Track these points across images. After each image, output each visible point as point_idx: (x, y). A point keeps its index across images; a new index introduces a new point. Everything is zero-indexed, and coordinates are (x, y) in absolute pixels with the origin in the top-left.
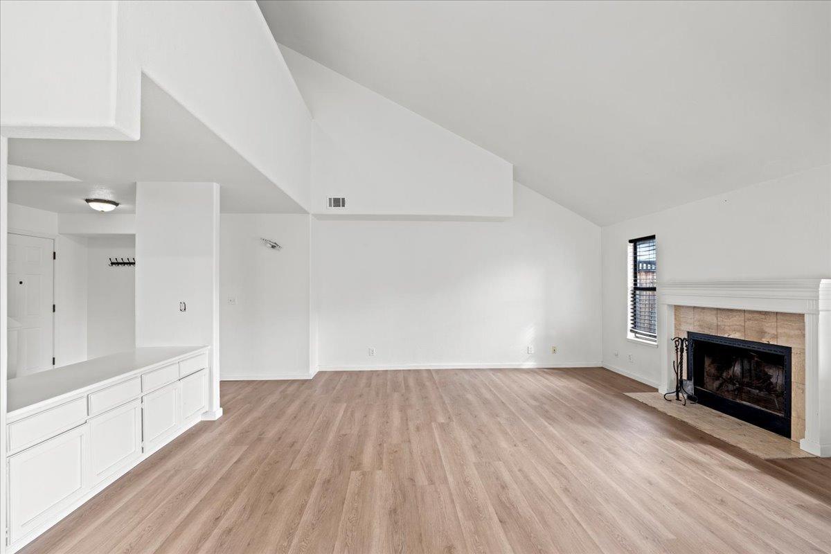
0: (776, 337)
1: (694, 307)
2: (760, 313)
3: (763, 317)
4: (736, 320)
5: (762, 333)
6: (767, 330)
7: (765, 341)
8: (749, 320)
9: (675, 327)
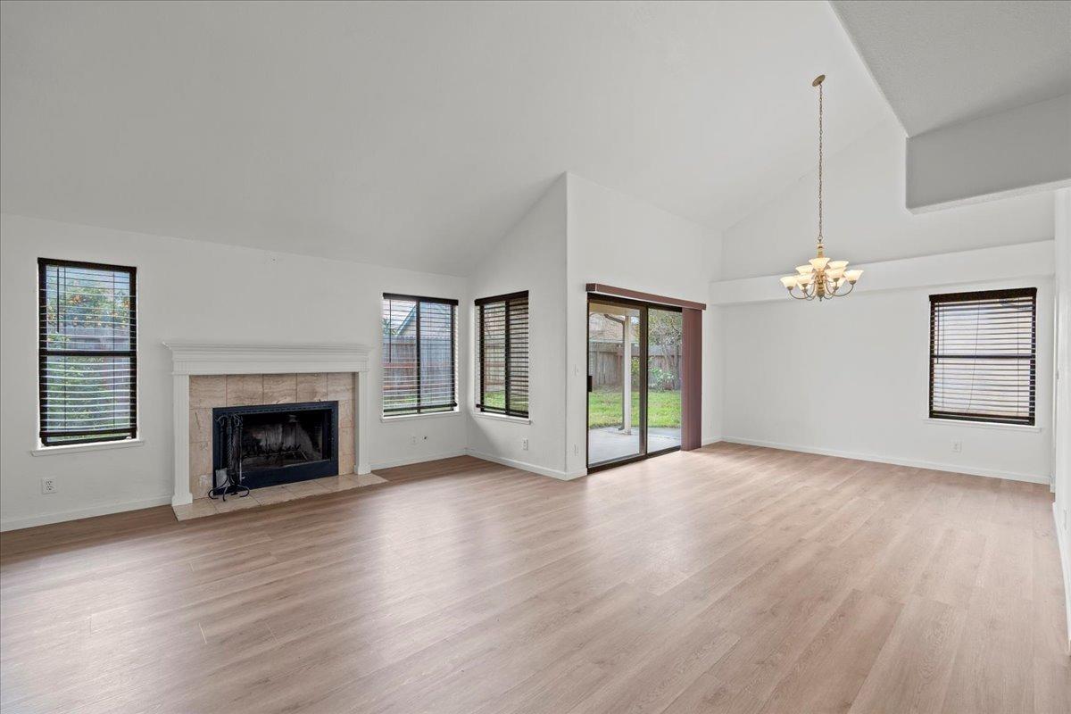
0: (326, 394)
1: (228, 375)
2: (312, 374)
3: (315, 378)
4: (287, 385)
5: (314, 393)
6: (317, 389)
7: (316, 400)
8: (302, 382)
9: (191, 406)
